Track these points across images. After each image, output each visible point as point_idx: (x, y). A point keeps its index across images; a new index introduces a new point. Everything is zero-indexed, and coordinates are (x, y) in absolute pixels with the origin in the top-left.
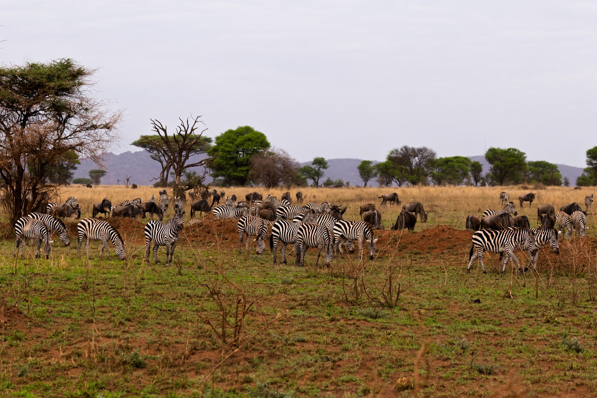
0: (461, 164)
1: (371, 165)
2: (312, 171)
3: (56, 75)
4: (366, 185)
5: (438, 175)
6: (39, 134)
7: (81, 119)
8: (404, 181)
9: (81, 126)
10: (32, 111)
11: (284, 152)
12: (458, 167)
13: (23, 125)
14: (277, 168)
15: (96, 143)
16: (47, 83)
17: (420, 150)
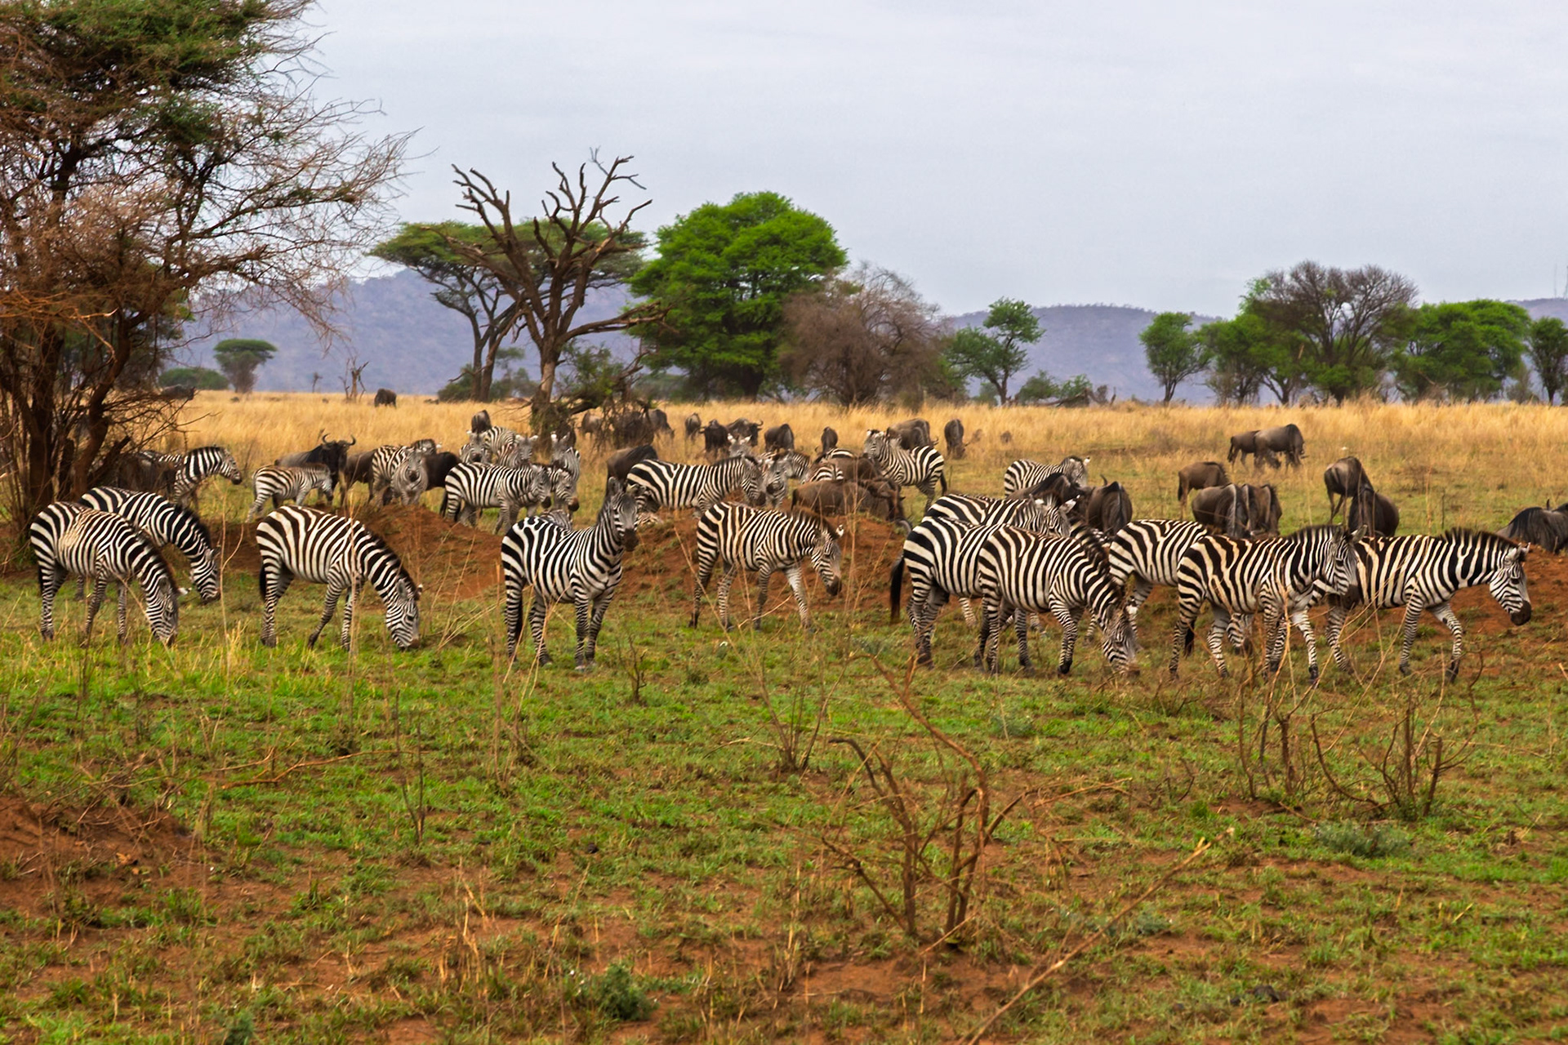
0: (1496, 328)
1: (1191, 329)
2: (985, 347)
3: (175, 18)
4: (1168, 397)
5: (1416, 366)
6: (117, 219)
7: (259, 170)
8: (1304, 385)
9: (260, 192)
10: (92, 141)
11: (899, 284)
12: (1485, 339)
13: (61, 188)
14: (875, 338)
15: (309, 252)
16: (144, 47)
17: (1358, 280)
